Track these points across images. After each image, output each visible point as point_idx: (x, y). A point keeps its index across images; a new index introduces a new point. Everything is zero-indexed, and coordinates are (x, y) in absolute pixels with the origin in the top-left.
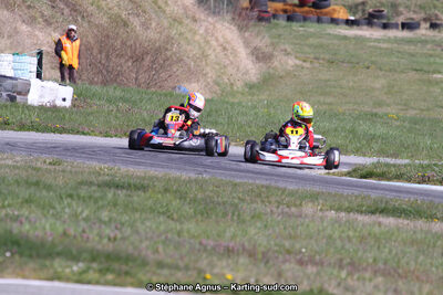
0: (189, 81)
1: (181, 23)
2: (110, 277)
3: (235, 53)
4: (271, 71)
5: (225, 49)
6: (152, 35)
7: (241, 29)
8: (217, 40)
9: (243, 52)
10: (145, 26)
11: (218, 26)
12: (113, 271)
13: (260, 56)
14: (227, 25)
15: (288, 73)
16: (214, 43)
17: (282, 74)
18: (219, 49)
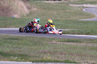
0: (14, 14)
1: (12, 2)
2: (23, 60)
3: (24, 8)
4: (31, 11)
5: (21, 7)
6: (6, 5)
7: (24, 2)
8: (20, 5)
9: (25, 8)
10: (4, 3)
11: (19, 2)
12: (24, 58)
13: (29, 8)
14: (21, 2)
15: (35, 12)
16: (19, 6)
17: (34, 12)
18: (20, 7)
